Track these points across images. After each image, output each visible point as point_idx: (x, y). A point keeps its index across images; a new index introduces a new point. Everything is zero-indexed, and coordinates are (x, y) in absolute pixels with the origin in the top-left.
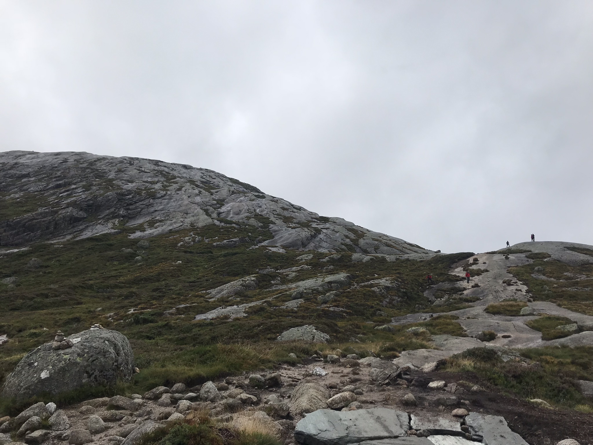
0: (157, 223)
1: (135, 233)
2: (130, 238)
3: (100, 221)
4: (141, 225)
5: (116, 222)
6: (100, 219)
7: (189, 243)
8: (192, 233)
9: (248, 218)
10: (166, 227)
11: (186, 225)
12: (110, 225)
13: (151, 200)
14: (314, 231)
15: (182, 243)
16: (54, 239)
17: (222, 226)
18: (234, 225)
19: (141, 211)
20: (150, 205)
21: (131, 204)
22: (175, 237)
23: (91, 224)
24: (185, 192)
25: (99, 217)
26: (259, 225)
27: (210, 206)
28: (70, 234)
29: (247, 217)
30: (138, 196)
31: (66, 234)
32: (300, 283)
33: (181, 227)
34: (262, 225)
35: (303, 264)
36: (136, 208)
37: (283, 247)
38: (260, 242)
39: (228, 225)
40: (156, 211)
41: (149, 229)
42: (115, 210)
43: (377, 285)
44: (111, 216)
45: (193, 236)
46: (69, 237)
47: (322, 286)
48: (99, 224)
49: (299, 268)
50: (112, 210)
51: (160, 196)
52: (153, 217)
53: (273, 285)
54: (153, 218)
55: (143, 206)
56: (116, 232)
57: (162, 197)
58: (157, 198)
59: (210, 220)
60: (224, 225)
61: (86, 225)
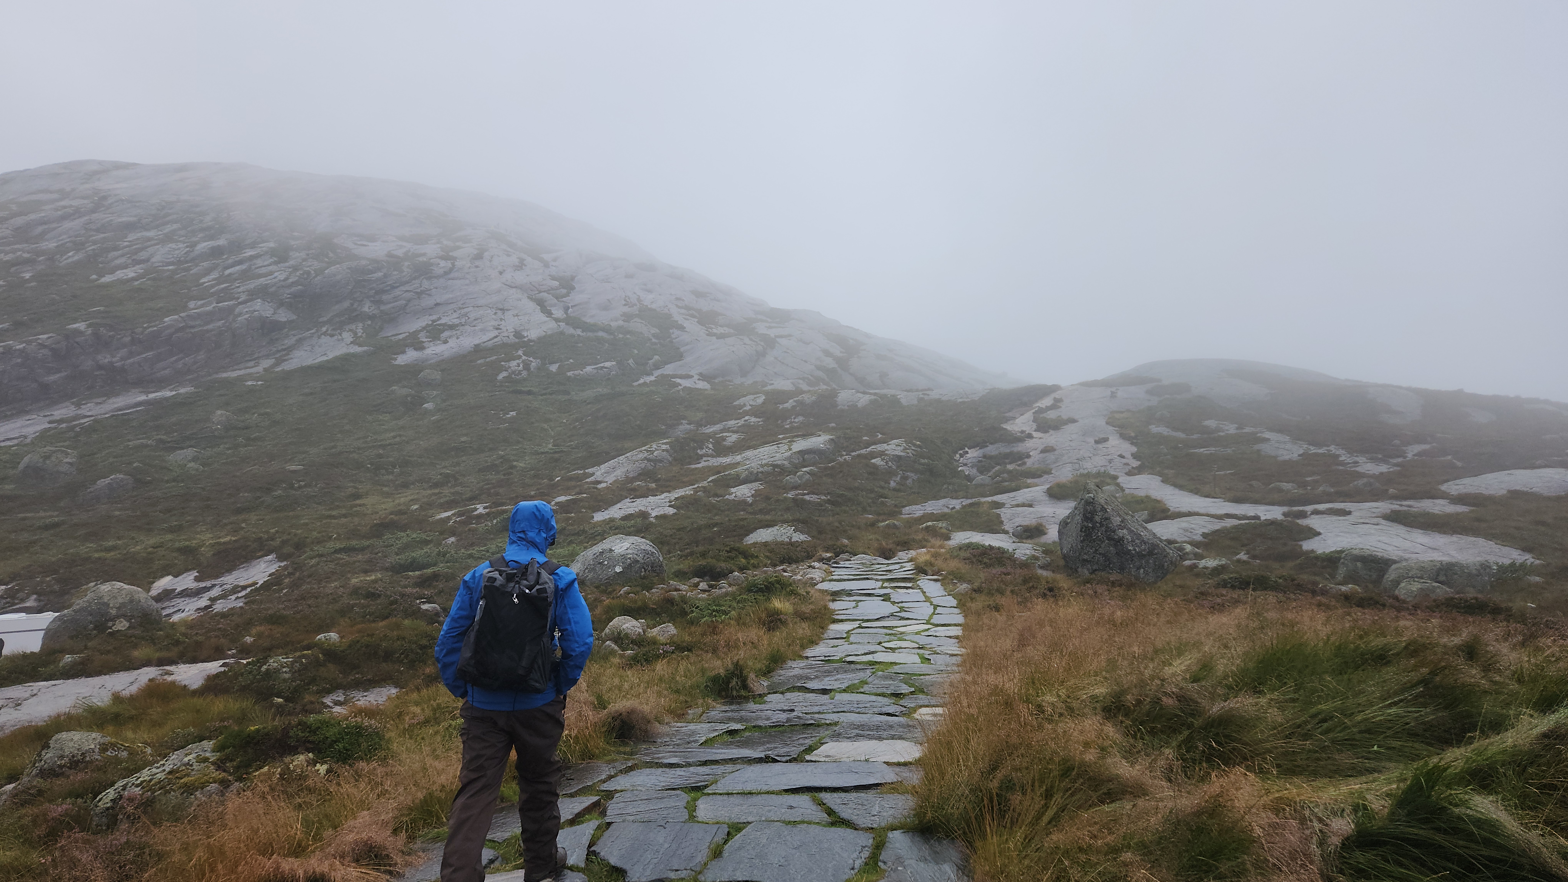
0: (443, 331)
1: (404, 352)
2: (397, 363)
3: (324, 329)
4: (414, 334)
5: (360, 332)
6: (324, 323)
7: (520, 373)
8: (520, 353)
9: (627, 317)
10: (465, 342)
11: (506, 334)
12: (347, 336)
13: (425, 280)
14: (762, 343)
15: (504, 374)
16: (236, 367)
17: (579, 335)
18: (601, 334)
19: (406, 305)
20: (422, 292)
21: (383, 292)
22: (488, 360)
23: (307, 334)
24: (491, 261)
25: (321, 320)
26: (653, 332)
27: (548, 292)
28: (267, 356)
29: (624, 314)
30: (395, 273)
31: (258, 358)
32: (749, 453)
33: (496, 340)
34: (658, 331)
35: (747, 413)
36: (396, 299)
37: (703, 377)
38: (657, 367)
39: (590, 334)
40: (437, 305)
41: (431, 344)
42: (352, 305)
43: (882, 454)
44: (347, 316)
45: (524, 357)
46: (266, 363)
47: (789, 458)
48: (325, 334)
49: (741, 422)
50: (346, 304)
51: (441, 271)
52: (434, 317)
53: (702, 456)
54: (434, 321)
55: (409, 295)
56: (364, 352)
57: (446, 273)
58: (435, 277)
59: (552, 325)
60: (581, 334)
61: (297, 337)
